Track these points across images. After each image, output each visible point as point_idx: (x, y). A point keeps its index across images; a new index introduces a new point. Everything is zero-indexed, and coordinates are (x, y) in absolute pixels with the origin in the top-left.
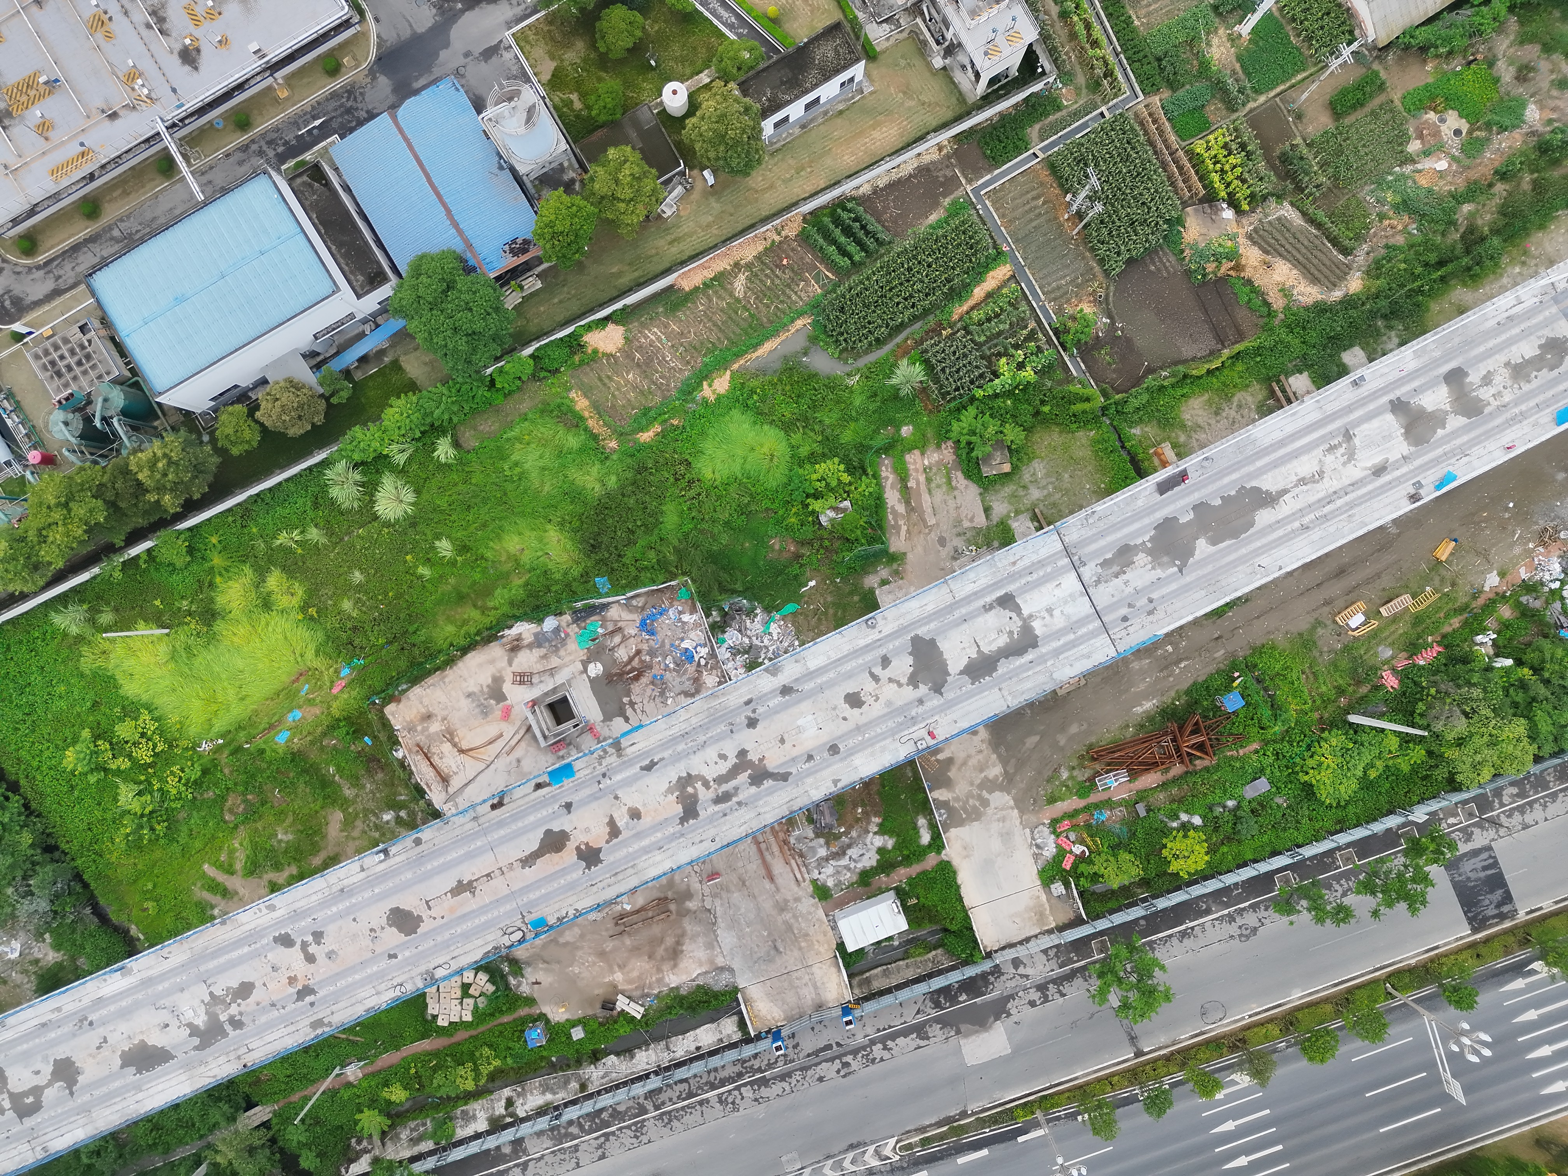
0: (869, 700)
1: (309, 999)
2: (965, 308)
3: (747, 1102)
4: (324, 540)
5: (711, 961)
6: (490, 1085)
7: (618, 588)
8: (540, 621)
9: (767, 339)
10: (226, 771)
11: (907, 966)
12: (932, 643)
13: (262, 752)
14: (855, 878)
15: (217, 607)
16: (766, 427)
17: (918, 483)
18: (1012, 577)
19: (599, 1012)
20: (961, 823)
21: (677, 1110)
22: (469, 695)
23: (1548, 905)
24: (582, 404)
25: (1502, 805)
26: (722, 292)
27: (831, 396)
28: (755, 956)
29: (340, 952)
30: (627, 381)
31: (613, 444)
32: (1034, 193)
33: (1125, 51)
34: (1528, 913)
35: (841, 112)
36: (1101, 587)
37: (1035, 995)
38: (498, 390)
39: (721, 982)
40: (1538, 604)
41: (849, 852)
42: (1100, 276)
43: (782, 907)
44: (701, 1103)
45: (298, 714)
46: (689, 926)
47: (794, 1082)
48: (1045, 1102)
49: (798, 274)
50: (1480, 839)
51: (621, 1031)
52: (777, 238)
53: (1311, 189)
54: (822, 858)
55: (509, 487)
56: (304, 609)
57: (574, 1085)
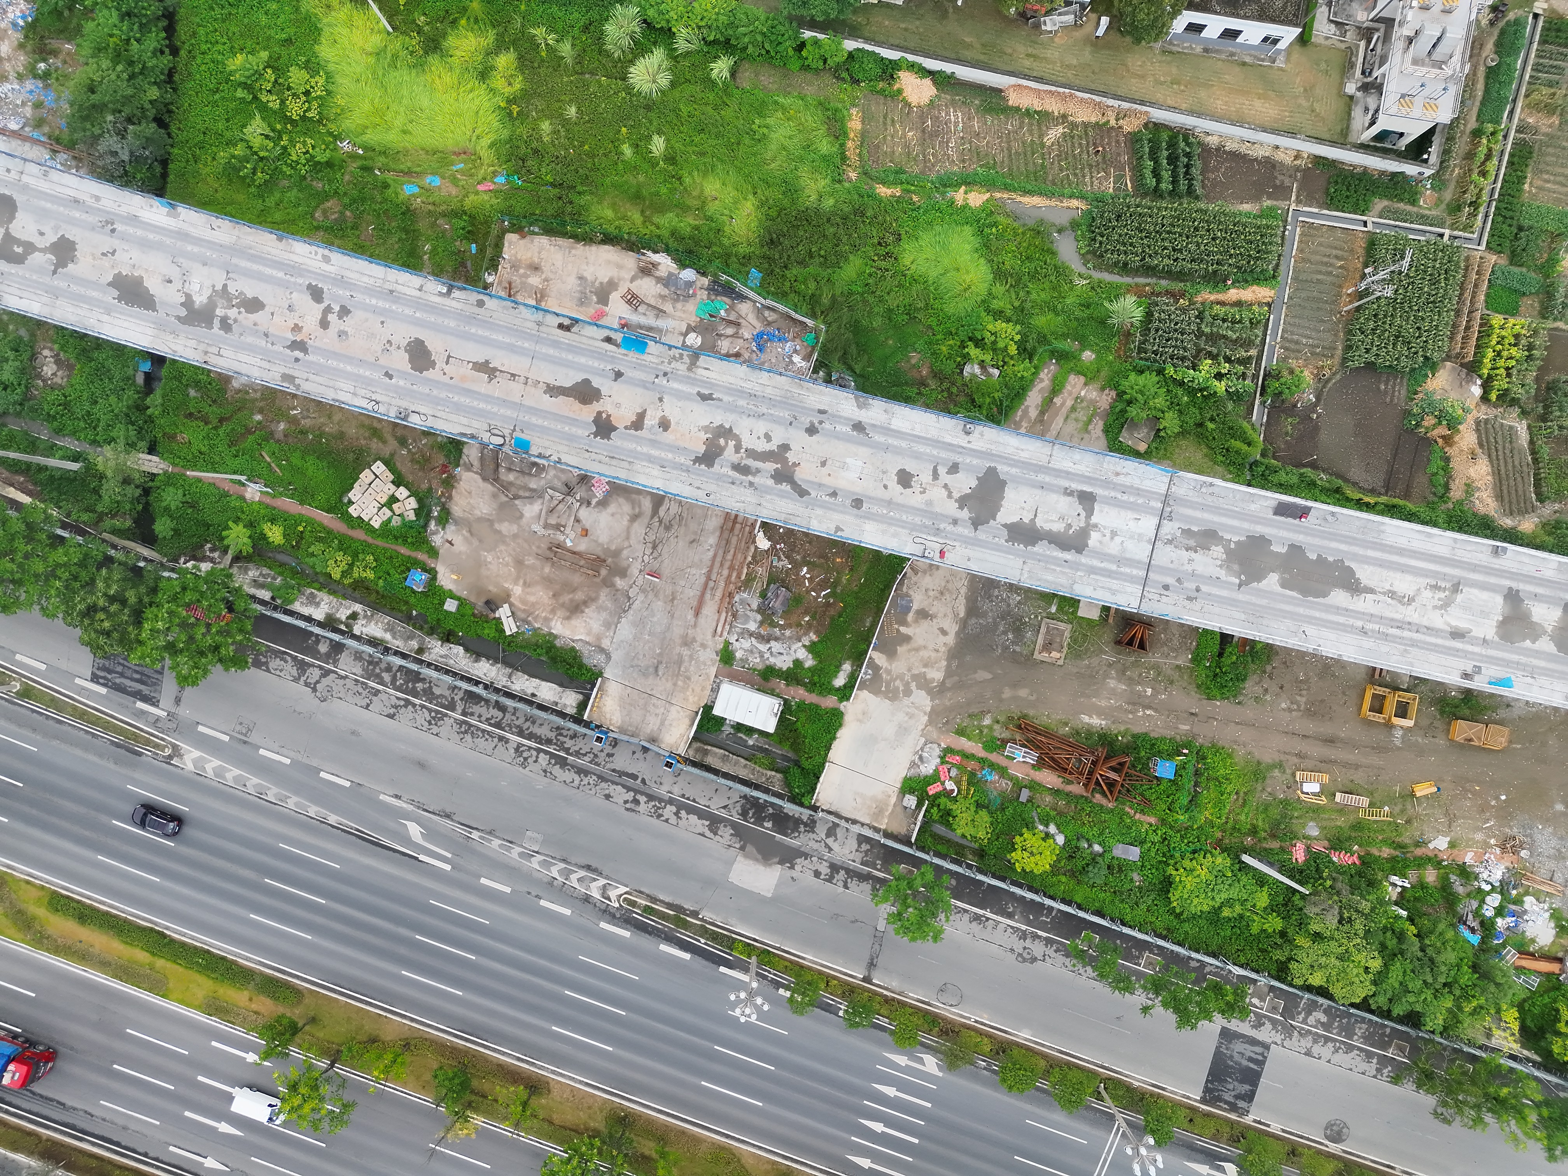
0: (917, 488)
1: (298, 354)
2: (1213, 297)
3: (536, 767)
4: (569, 61)
5: (599, 638)
6: (350, 591)
7: (764, 290)
8: (683, 266)
9: (1040, 194)
10: (347, 178)
11: (745, 766)
12: (1003, 483)
13: (386, 186)
14: (760, 667)
15: (445, 44)
16: (982, 261)
17: (1063, 404)
18: (1107, 484)
19: (480, 603)
20: (876, 692)
21: (478, 729)
22: (581, 278)
23: (1275, 1128)
24: (855, 124)
25: (1304, 1021)
26: (1035, 128)
27: (1053, 278)
28: (636, 662)
29: (351, 339)
30: (904, 135)
31: (853, 175)
32: (1340, 253)
33: (1499, 201)
34: (1255, 1121)
35: (1244, 64)
36: (1169, 548)
37: (824, 869)
38: (800, 57)
39: (593, 659)
40: (1460, 890)
41: (773, 643)
42: (1337, 360)
43: (687, 642)
44: (501, 739)
45: (436, 181)
46: (604, 596)
47: (585, 782)
48: (766, 956)
49: (1106, 163)
50: (1265, 1034)
51: (486, 631)
52: (1113, 122)
53: (1554, 425)
54: (748, 630)
55: (747, 140)
56: (509, 102)
57: (414, 644)
